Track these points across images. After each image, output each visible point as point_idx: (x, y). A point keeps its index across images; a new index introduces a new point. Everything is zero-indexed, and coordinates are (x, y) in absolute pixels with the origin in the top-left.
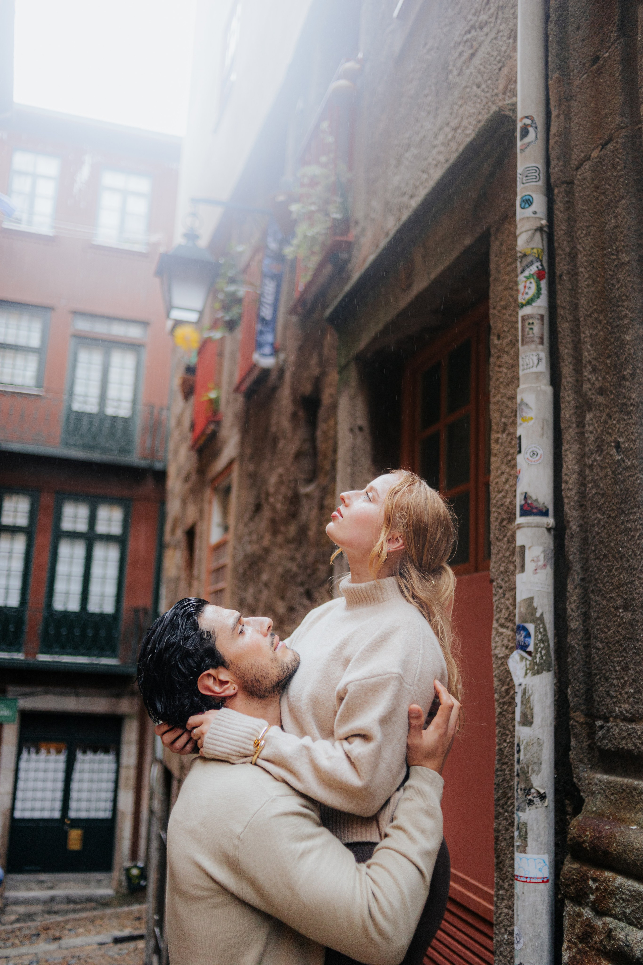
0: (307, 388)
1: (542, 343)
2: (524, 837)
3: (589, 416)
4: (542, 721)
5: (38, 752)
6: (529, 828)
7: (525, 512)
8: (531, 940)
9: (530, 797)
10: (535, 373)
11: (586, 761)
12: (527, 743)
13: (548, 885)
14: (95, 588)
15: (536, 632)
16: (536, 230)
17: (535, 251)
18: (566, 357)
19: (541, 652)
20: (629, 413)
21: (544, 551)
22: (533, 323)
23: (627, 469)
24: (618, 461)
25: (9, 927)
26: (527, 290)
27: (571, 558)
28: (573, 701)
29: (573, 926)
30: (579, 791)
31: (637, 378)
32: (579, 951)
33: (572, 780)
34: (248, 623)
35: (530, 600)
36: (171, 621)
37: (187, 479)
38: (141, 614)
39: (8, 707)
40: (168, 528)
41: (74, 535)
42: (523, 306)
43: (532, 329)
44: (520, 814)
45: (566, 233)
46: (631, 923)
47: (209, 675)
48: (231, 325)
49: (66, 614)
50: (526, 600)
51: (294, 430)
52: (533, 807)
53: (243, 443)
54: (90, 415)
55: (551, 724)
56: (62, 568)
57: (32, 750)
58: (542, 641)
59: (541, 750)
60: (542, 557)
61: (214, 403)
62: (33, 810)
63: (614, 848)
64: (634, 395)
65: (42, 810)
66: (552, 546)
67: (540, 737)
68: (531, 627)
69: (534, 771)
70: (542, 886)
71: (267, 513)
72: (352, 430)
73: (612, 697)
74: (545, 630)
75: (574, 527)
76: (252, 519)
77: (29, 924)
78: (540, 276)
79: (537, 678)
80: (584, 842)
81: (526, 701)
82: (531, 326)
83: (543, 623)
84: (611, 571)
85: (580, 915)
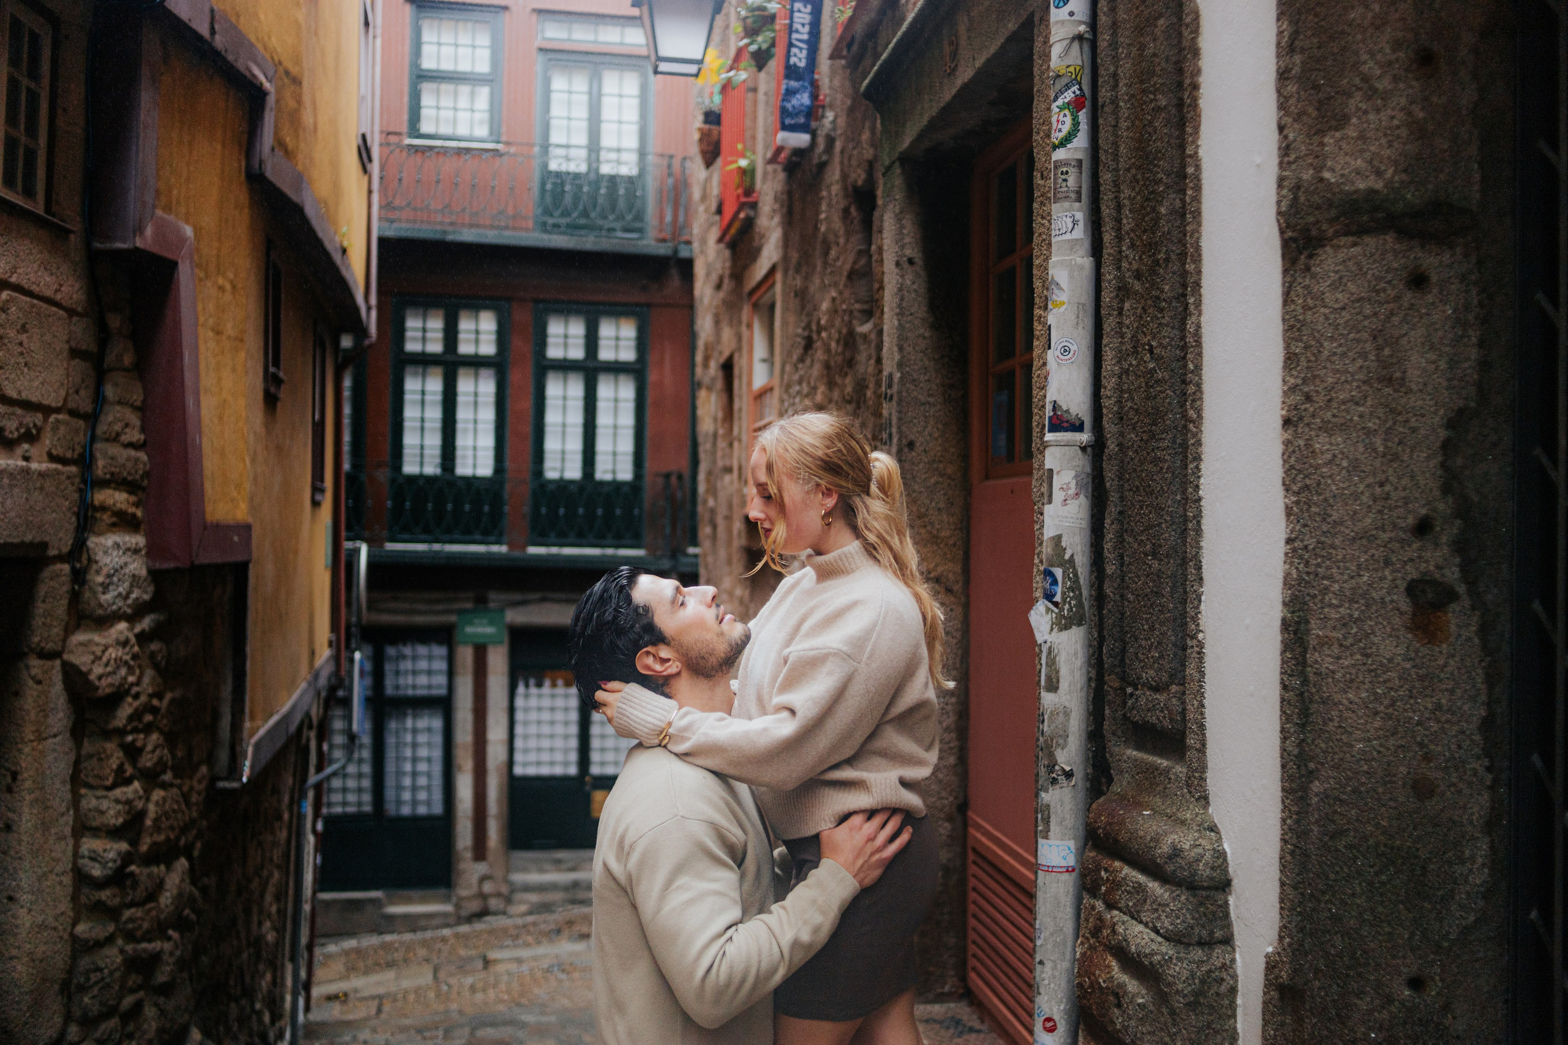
0: (859, 176)
1: (1079, 200)
2: (1047, 821)
3: (1127, 305)
4: (1070, 685)
5: (539, 685)
6: (1052, 810)
7: (1054, 428)
8: (1052, 934)
9: (1054, 775)
10: (1069, 241)
11: (1120, 733)
12: (1051, 712)
13: (1074, 875)
14: (603, 445)
15: (1064, 578)
16: (1073, 39)
17: (1072, 69)
18: (1107, 220)
19: (1070, 603)
20: (1161, 310)
21: (1076, 476)
22: (1067, 173)
23: (1157, 381)
24: (1151, 370)
25: (520, 921)
26: (1060, 126)
27: (1108, 485)
28: (1108, 661)
29: (1087, 920)
30: (1110, 768)
31: (1170, 265)
32: (1091, 947)
33: (1104, 755)
34: (689, 594)
35: (1058, 538)
36: (601, 596)
37: (719, 287)
38: (674, 480)
39: (491, 623)
40: (699, 358)
41: (565, 367)
42: (1055, 147)
43: (1065, 180)
44: (1043, 794)
45: (1110, 45)
46: (1133, 917)
47: (648, 653)
48: (761, 59)
49: (563, 485)
50: (1053, 538)
51: (848, 234)
52: (1057, 786)
53: (786, 242)
54: (577, 176)
55: (1082, 689)
56: (552, 417)
57: (532, 682)
58: (1071, 589)
59: (1068, 721)
60: (1073, 485)
61: (747, 174)
62: (539, 764)
63: (1123, 836)
64: (1167, 288)
65: (552, 763)
66: (1088, 469)
67: (1067, 705)
68: (1058, 572)
69: (1058, 745)
70: (1066, 876)
71: (820, 355)
72: (898, 264)
73: (1141, 661)
74: (1076, 575)
75: (1112, 446)
76: (802, 360)
77: (543, 916)
78: (1077, 105)
79: (1065, 634)
80: (1099, 827)
81: (1052, 662)
82: (1064, 177)
83: (1074, 568)
84: (1142, 508)
85: (1093, 908)
